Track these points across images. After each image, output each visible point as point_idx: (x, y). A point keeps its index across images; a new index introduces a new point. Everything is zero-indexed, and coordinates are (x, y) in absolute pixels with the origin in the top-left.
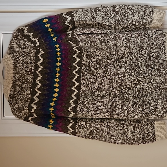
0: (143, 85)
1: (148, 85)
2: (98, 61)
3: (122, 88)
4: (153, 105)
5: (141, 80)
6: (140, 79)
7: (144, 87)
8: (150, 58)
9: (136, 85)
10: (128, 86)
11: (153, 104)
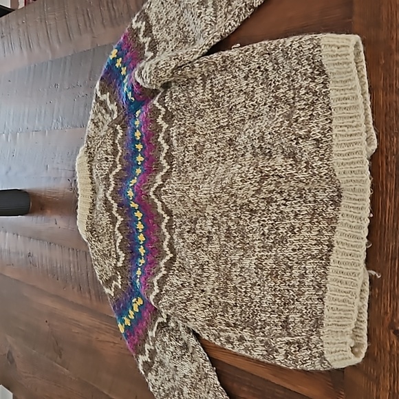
0: (284, 202)
1: (296, 204)
2: (198, 148)
3: (239, 211)
4: (298, 274)
5: (274, 190)
6: (272, 187)
7: (287, 210)
8: (290, 125)
9: (268, 203)
10: (251, 206)
11: (296, 272)
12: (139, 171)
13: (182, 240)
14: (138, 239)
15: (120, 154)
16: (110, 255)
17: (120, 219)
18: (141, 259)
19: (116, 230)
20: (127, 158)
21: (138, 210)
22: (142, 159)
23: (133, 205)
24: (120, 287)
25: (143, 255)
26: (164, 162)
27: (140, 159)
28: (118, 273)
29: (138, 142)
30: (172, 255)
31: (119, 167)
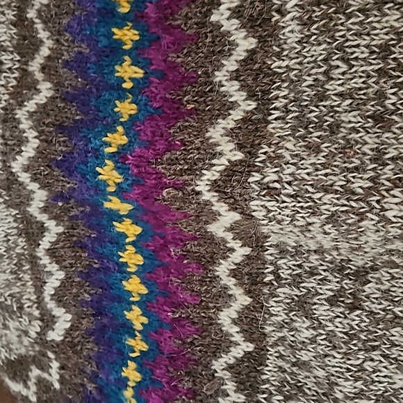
12: (126, 108)
13: (308, 323)
14: (121, 289)
15: (45, 51)
16: (21, 308)
17: (54, 229)
18: (134, 336)
19: (40, 252)
20: (78, 64)
21: (127, 216)
22: (139, 73)
23: (114, 204)
24: (57, 386)
25: (138, 327)
26: (233, 90)
27: (128, 72)
28: (51, 355)
29: (121, 21)
30: (250, 347)
31: (45, 91)
